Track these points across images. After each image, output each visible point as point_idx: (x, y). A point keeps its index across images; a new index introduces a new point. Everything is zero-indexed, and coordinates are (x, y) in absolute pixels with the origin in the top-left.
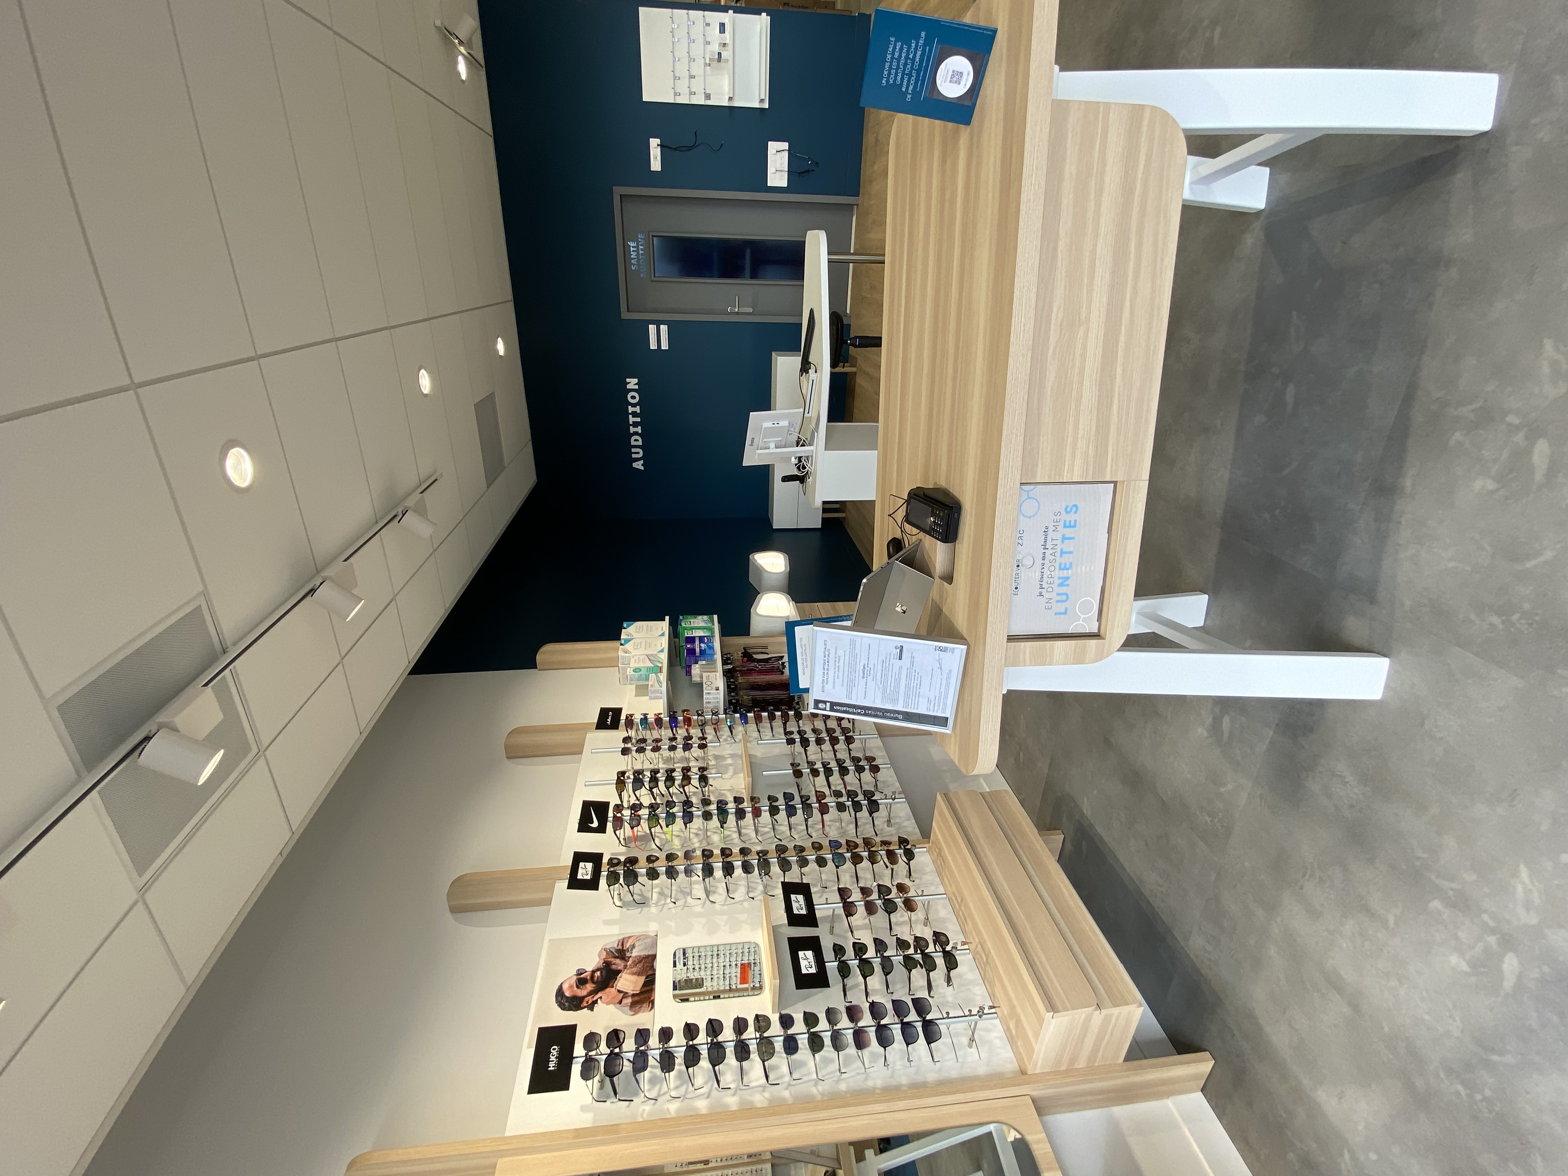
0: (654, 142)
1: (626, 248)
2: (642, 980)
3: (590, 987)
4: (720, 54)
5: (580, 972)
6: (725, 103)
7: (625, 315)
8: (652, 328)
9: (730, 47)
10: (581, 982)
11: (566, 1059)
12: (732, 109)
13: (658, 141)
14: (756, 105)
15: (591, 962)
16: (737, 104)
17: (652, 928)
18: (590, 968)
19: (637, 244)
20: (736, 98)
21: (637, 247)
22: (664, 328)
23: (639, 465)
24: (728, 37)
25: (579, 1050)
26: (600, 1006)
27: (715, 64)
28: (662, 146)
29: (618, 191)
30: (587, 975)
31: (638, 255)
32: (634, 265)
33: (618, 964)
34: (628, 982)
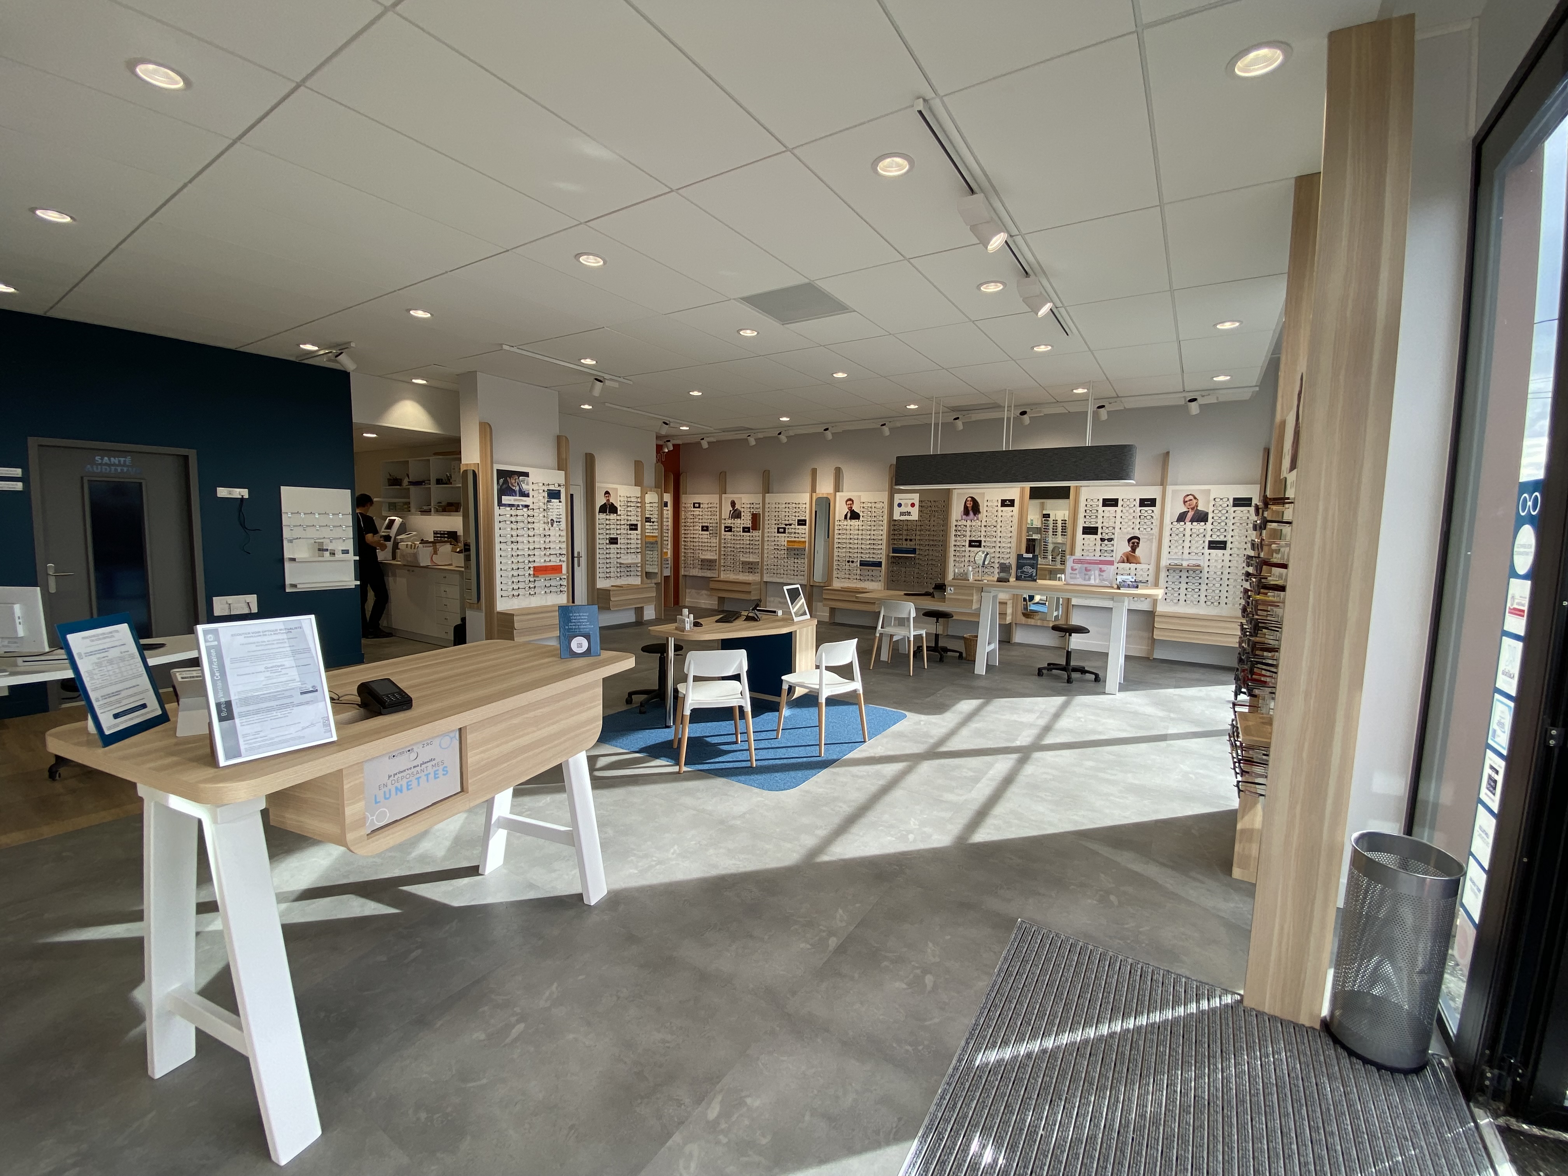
0: (244, 493)
1: (124, 453)
4: (327, 550)
6: (287, 555)
7: (34, 442)
8: (18, 472)
9: (332, 558)
12: (281, 560)
13: (246, 496)
14: (288, 581)
16: (287, 566)
19: (128, 466)
20: (293, 564)
21: (125, 465)
22: (19, 486)
24: (339, 556)
27: (317, 547)
28: (242, 499)
29: (192, 454)
31: (114, 465)
32: (102, 459)
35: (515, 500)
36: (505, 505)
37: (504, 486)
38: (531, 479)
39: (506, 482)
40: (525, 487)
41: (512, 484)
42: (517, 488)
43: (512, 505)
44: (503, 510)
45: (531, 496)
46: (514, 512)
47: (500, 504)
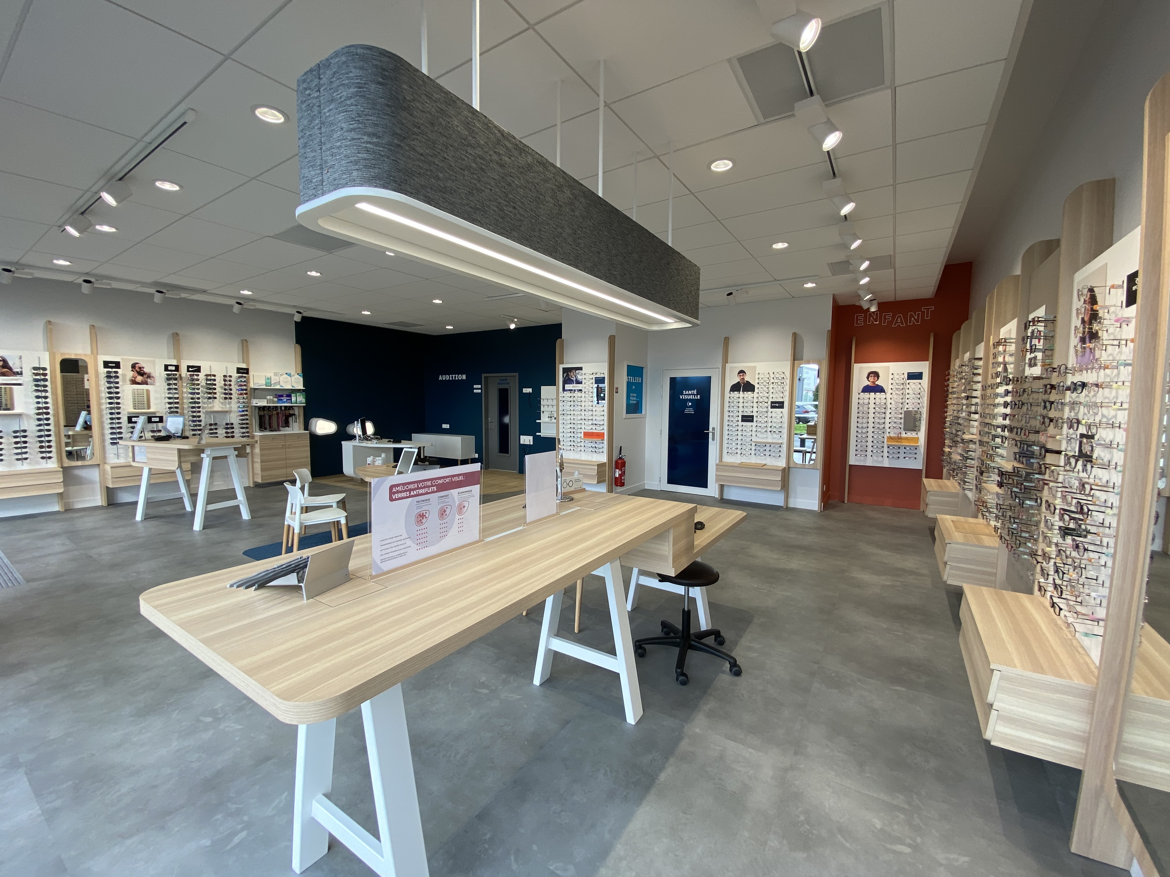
0: (530, 390)
1: (504, 376)
2: (140, 382)
3: (138, 370)
5: (143, 368)
7: (483, 375)
8: (479, 386)
10: (140, 368)
11: (112, 367)
12: (540, 422)
15: (146, 370)
17: (157, 384)
18: (144, 370)
20: (543, 423)
22: (479, 391)
23: (440, 378)
25: (114, 370)
26: (132, 373)
28: (529, 393)
29: (518, 374)
30: (142, 369)
32: (497, 378)
33: (145, 376)
34: (139, 379)
35: (573, 387)
36: (567, 390)
37: (567, 378)
38: (583, 372)
39: (568, 375)
40: (579, 377)
41: (571, 376)
42: (575, 379)
43: (571, 390)
44: (568, 394)
45: (583, 383)
46: (572, 395)
47: (564, 390)
